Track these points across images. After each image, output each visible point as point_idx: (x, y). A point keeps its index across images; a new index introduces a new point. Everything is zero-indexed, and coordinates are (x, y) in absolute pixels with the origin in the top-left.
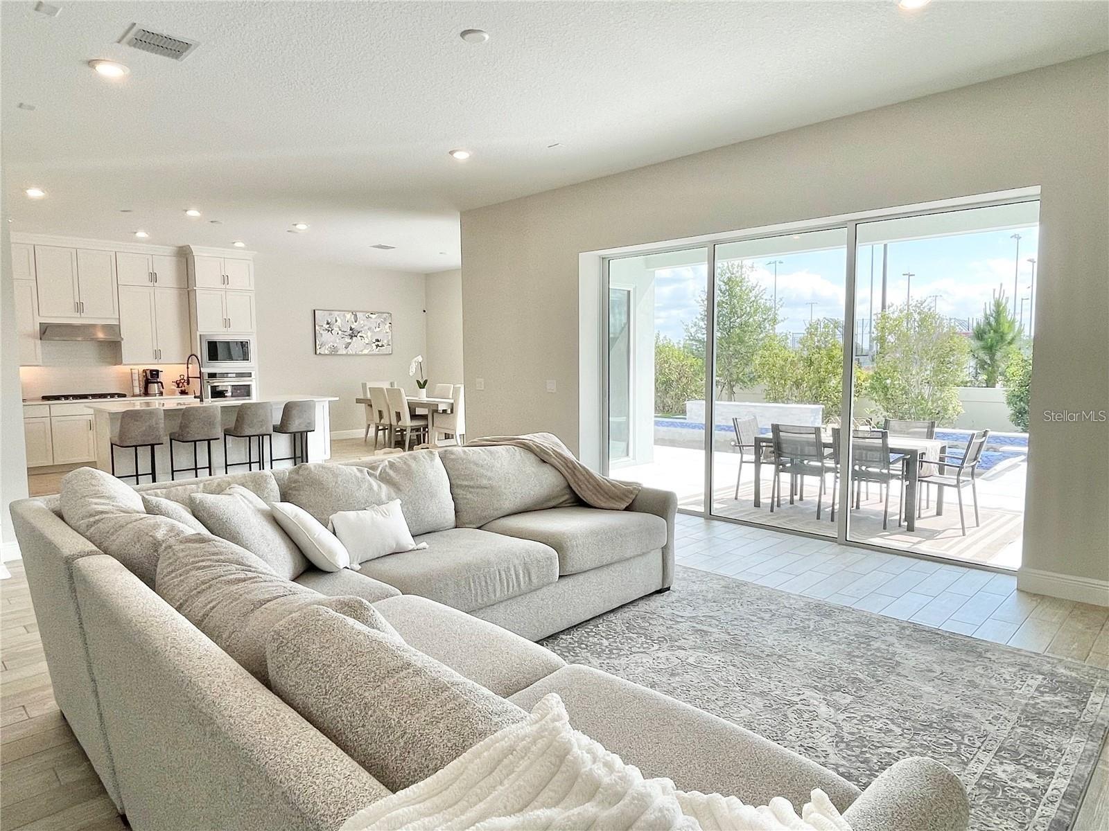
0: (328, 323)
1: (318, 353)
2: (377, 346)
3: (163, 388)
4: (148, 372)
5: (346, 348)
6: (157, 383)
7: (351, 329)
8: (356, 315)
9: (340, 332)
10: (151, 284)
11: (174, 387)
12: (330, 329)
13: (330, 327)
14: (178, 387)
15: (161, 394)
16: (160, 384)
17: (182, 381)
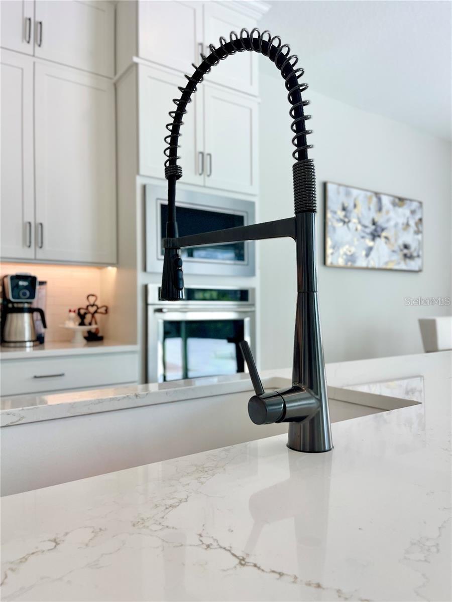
0: (344, 209)
1: (329, 261)
2: (405, 256)
3: (45, 326)
4: (8, 282)
5: (367, 255)
6: (31, 311)
7: (374, 223)
8: (379, 200)
9: (359, 227)
10: (29, 48)
11: (72, 324)
12: (346, 220)
13: (346, 216)
14: (82, 324)
15: (39, 340)
16: (37, 315)
17: (92, 310)
